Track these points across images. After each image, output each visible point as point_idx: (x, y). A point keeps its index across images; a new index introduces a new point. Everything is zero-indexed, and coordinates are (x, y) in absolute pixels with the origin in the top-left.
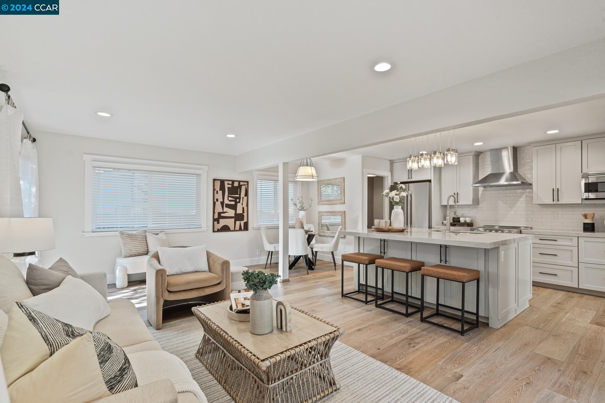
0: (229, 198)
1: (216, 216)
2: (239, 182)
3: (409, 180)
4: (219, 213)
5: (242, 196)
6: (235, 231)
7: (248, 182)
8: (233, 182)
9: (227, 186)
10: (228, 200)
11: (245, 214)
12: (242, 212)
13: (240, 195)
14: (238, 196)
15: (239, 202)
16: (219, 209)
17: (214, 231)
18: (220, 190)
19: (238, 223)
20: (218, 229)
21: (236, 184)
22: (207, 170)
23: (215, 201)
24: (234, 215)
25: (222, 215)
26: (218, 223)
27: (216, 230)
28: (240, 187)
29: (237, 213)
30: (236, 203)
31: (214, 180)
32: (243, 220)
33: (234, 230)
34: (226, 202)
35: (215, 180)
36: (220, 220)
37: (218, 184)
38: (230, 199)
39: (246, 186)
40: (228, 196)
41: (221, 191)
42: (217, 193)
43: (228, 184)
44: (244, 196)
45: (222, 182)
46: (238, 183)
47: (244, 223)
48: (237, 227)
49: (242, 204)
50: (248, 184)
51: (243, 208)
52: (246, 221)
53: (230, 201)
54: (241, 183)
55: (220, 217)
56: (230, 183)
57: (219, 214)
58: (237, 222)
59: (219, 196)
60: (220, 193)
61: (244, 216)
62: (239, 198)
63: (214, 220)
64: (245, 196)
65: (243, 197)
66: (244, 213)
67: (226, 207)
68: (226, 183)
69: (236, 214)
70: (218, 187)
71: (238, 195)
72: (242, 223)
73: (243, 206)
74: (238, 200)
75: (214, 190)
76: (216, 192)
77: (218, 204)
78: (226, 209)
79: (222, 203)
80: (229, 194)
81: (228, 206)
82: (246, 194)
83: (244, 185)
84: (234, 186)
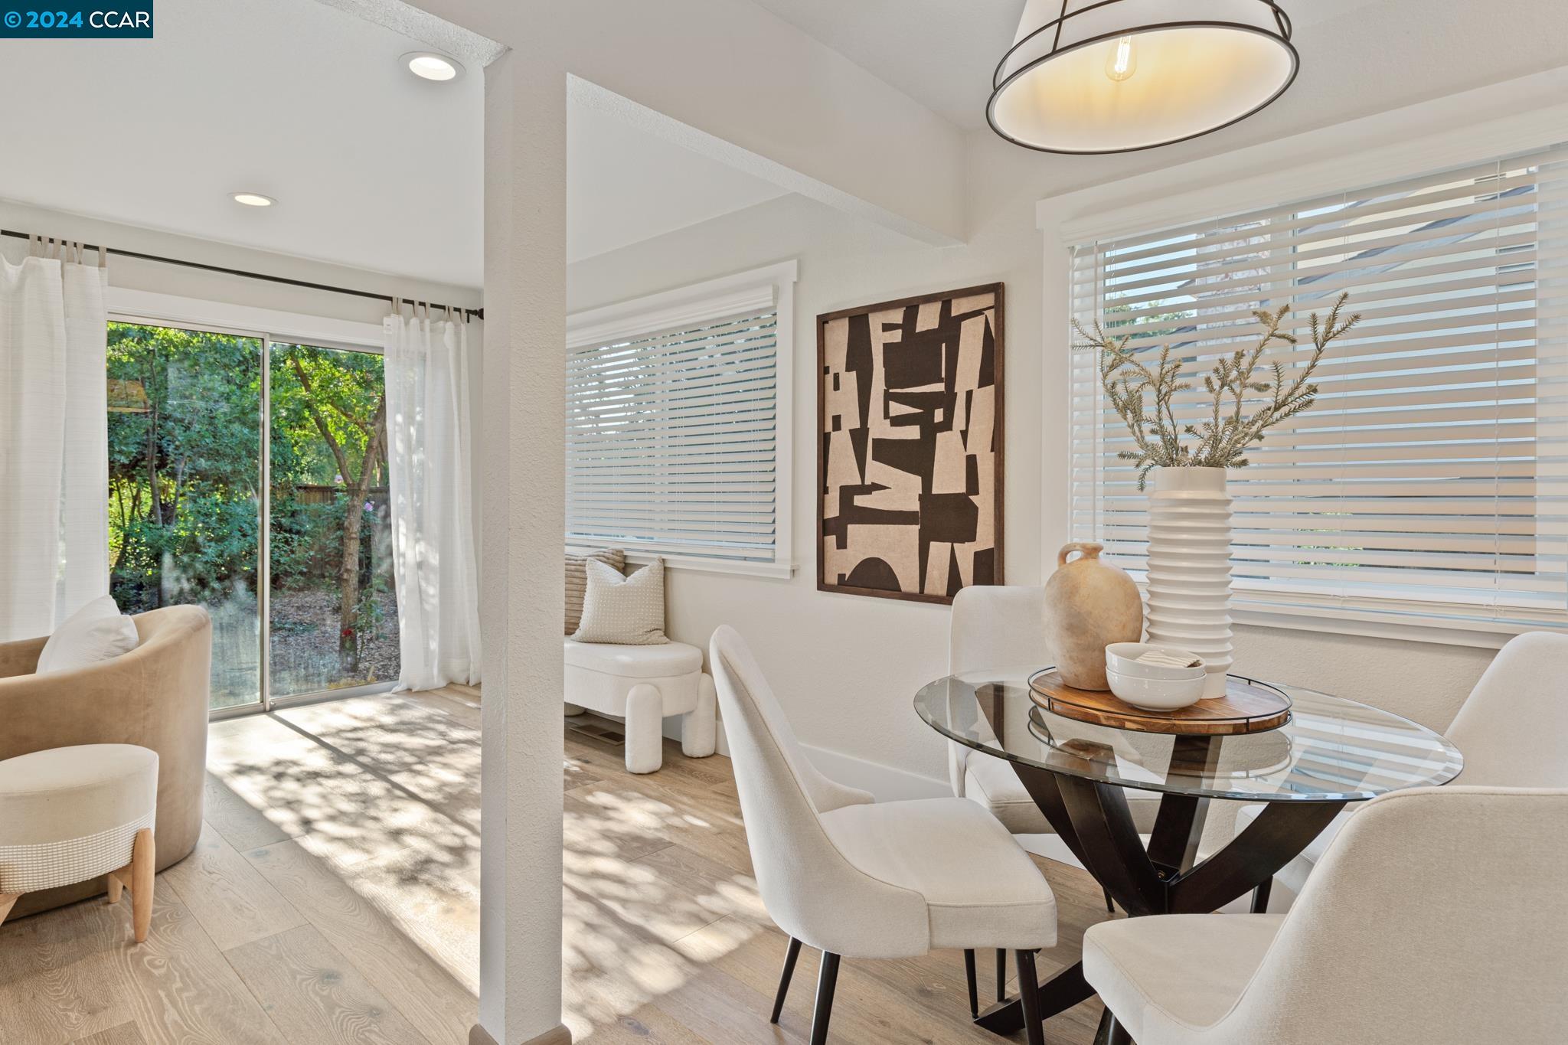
0: (892, 404)
1: (833, 511)
2: (946, 299)
4: (842, 488)
5: (960, 390)
6: (921, 597)
7: (997, 289)
8: (911, 307)
9: (879, 339)
10: (886, 415)
11: (984, 501)
12: (961, 488)
13: (951, 379)
14: (940, 387)
15: (947, 425)
16: (844, 470)
17: (822, 585)
18: (848, 369)
19: (939, 551)
20: (841, 577)
21: (928, 319)
22: (795, 280)
23: (829, 427)
24: (915, 506)
25: (860, 501)
26: (842, 544)
27: (832, 579)
28: (950, 327)
29: (935, 491)
30: (930, 432)
31: (823, 321)
32: (972, 538)
33: (917, 590)
34: (880, 429)
35: (827, 322)
36: (850, 526)
37: (839, 335)
38: (897, 409)
39: (991, 314)
40: (888, 397)
41: (854, 373)
42: (836, 387)
43: (887, 327)
44: (974, 384)
45: (858, 320)
46: (937, 307)
47: (976, 554)
48: (937, 583)
49: (964, 434)
50: (999, 307)
51: (971, 461)
52: (991, 545)
53: (898, 421)
54: (958, 307)
55: (853, 514)
56: (897, 316)
57: (847, 493)
58: (933, 545)
59: (845, 401)
60: (850, 380)
61: (976, 509)
62: (947, 400)
63: (825, 527)
64: (981, 385)
65: (969, 394)
66: (977, 493)
67: (875, 458)
68: (875, 321)
69: (926, 496)
70: (838, 359)
71: (940, 380)
72: (966, 553)
73: (970, 452)
74: (939, 415)
75: (823, 370)
76: (830, 378)
77: (841, 443)
78: (877, 471)
79: (859, 436)
80: (889, 383)
81: (888, 451)
82: (992, 371)
83: (978, 313)
84: (918, 330)
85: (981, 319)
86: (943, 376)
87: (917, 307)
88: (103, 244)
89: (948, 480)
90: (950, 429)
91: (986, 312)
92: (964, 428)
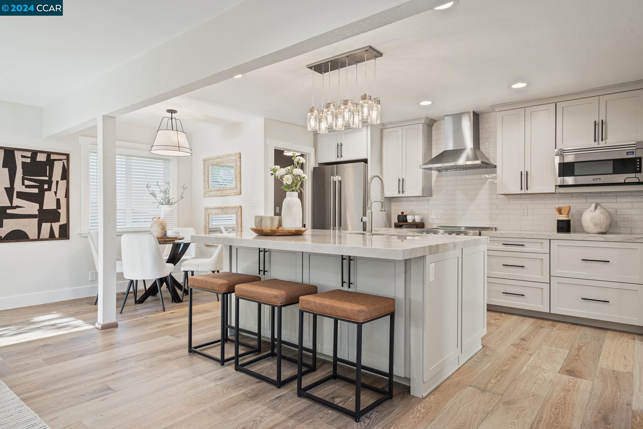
0: (26, 181)
2: (49, 154)
3: (339, 160)
5: (54, 179)
6: (39, 239)
7: (68, 155)
8: (34, 153)
9: (19, 160)
10: (23, 184)
11: (63, 211)
12: (55, 208)
13: (51, 176)
14: (47, 178)
15: (49, 189)
16: (3, 201)
18: (4, 167)
19: (46, 225)
20: (1, 236)
21: (41, 158)
24: (36, 213)
25: (10, 211)
26: (2, 225)
28: (50, 162)
29: (44, 208)
30: (42, 191)
32: (59, 221)
33: (37, 238)
34: (20, 188)
38: (28, 183)
39: (65, 162)
40: (24, 178)
41: (7, 169)
43: (23, 157)
44: (59, 179)
45: (9, 152)
46: (45, 155)
47: (60, 225)
48: (45, 235)
49: (56, 193)
50: (68, 160)
51: (58, 201)
52: (65, 223)
53: (28, 187)
54: (53, 157)
55: (6, 215)
56: (28, 154)
57: (4, 209)
58: (44, 224)
59: (3, 178)
60: (5, 171)
61: (60, 213)
62: (50, 182)
64: (61, 180)
65: (57, 182)
66: (60, 209)
67: (18, 198)
68: (18, 154)
69: (41, 210)
71: (47, 176)
72: (56, 226)
73: (57, 197)
74: (46, 186)
77: (1, 192)
78: (18, 202)
79: (10, 190)
80: (24, 174)
81: (23, 195)
82: (65, 176)
83: (61, 160)
84: (37, 160)
85: (62, 162)
86: (48, 175)
87: (37, 153)
89: (49, 203)
90: (50, 190)
91: (63, 160)
92: (55, 191)
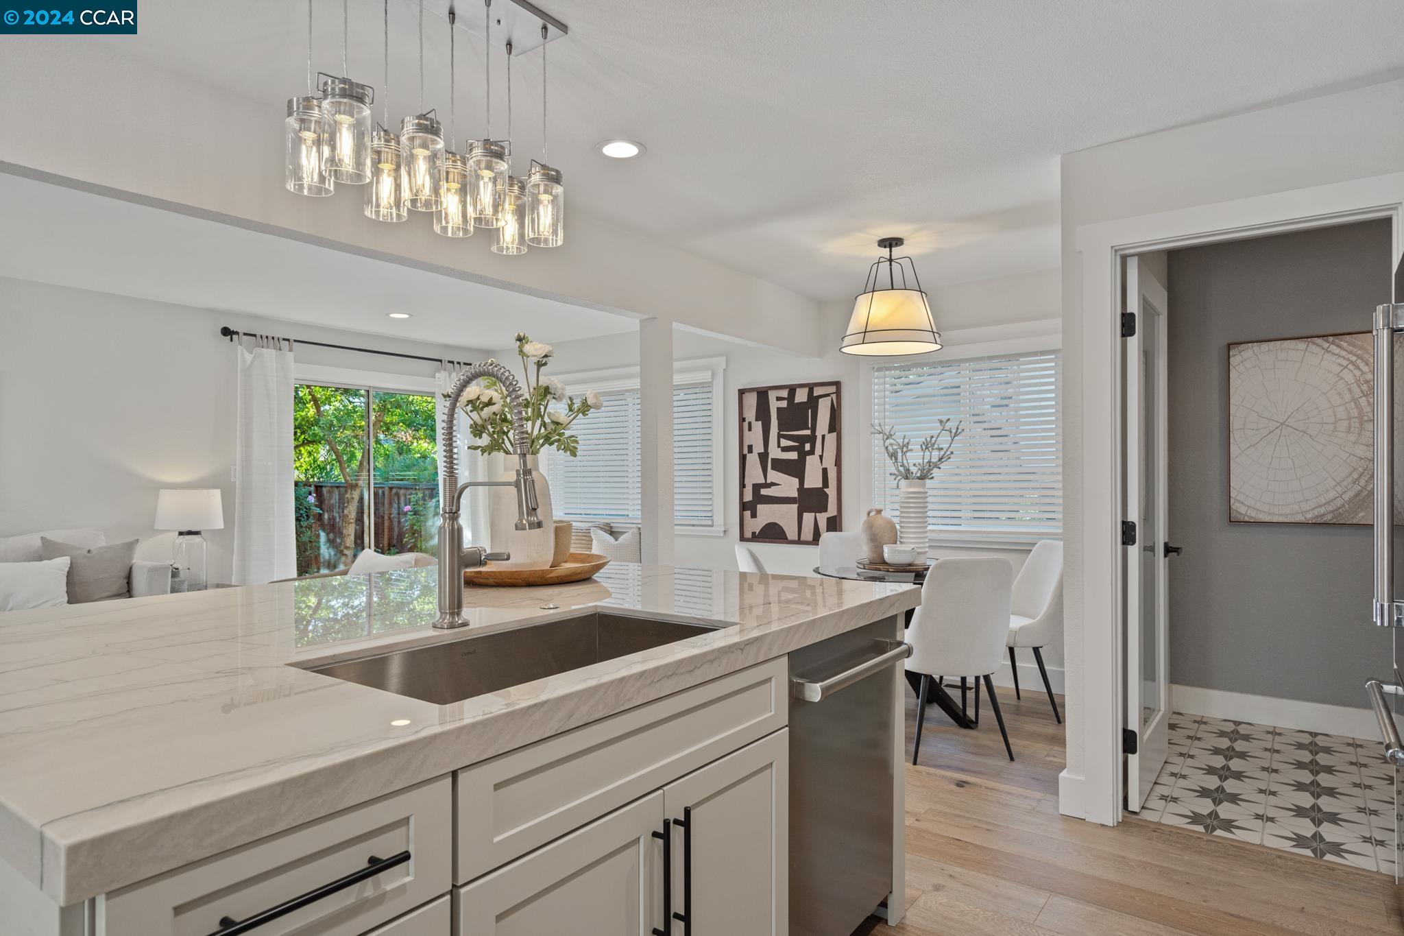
0: (782, 440)
1: (748, 497)
2: (811, 387)
4: (754, 485)
5: (819, 434)
6: (799, 542)
7: (837, 384)
8: (792, 390)
9: (774, 405)
10: (779, 446)
11: (831, 491)
12: (821, 486)
13: (814, 429)
14: (808, 432)
15: (812, 452)
16: (755, 474)
17: (742, 539)
18: (757, 420)
19: (808, 518)
20: (754, 533)
21: (801, 396)
22: (725, 368)
23: (746, 451)
24: (795, 494)
25: (764, 492)
26: (754, 515)
27: (748, 535)
28: (813, 401)
29: (806, 486)
30: (803, 455)
31: (742, 392)
32: (826, 510)
33: (797, 539)
34: (775, 453)
35: (744, 393)
36: (758, 506)
37: (751, 401)
38: (784, 443)
39: (834, 396)
40: (780, 436)
41: (760, 422)
42: (750, 429)
43: (779, 399)
44: (826, 431)
45: (762, 394)
46: (806, 390)
47: (828, 518)
48: (808, 534)
49: (821, 457)
50: (838, 393)
51: (825, 471)
52: (836, 514)
53: (785, 449)
54: (818, 391)
55: (759, 499)
56: (785, 394)
57: (757, 488)
58: (805, 515)
59: (755, 437)
60: (758, 426)
61: (827, 495)
62: (812, 439)
63: (744, 506)
64: (829, 433)
65: (823, 437)
66: (828, 487)
67: (772, 469)
68: (772, 395)
69: (801, 489)
70: (750, 414)
71: (808, 429)
72: (822, 518)
73: (824, 466)
74: (808, 447)
75: (742, 420)
76: (746, 425)
77: (753, 460)
78: (773, 476)
79: (763, 457)
80: (780, 429)
81: (780, 465)
82: (835, 425)
83: (828, 395)
84: (796, 402)
85: (829, 398)
86: (810, 426)
87: (795, 390)
88: (292, 338)
89: (813, 480)
90: (814, 454)
91: (832, 395)
92: (821, 454)
